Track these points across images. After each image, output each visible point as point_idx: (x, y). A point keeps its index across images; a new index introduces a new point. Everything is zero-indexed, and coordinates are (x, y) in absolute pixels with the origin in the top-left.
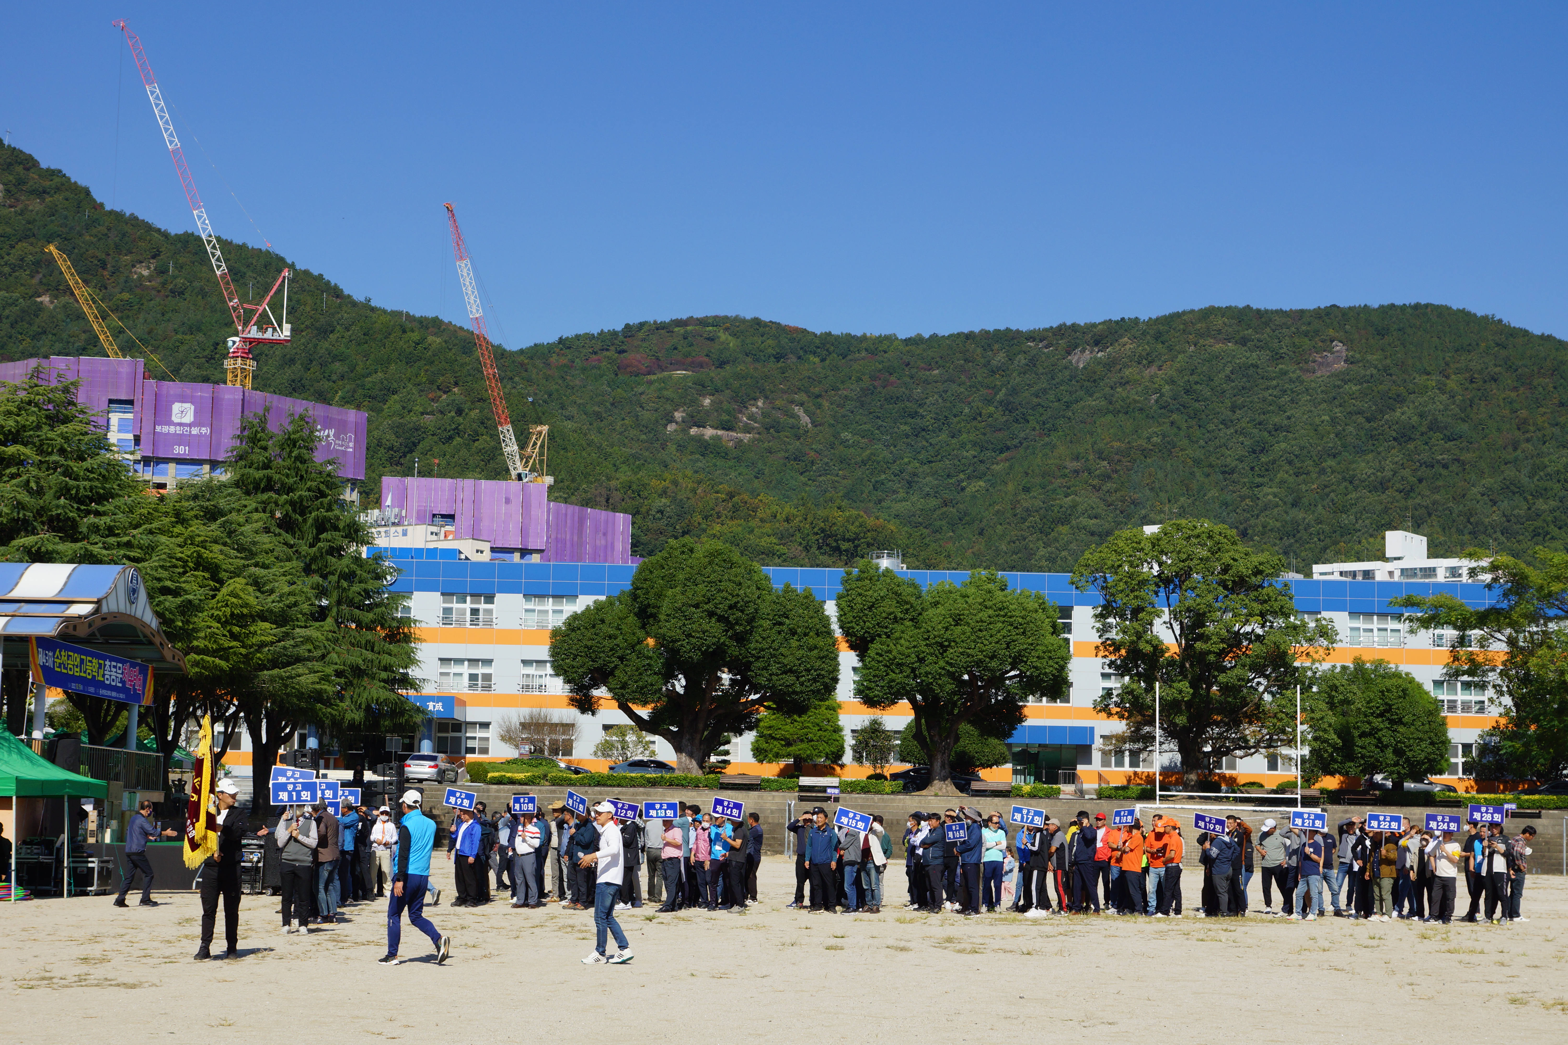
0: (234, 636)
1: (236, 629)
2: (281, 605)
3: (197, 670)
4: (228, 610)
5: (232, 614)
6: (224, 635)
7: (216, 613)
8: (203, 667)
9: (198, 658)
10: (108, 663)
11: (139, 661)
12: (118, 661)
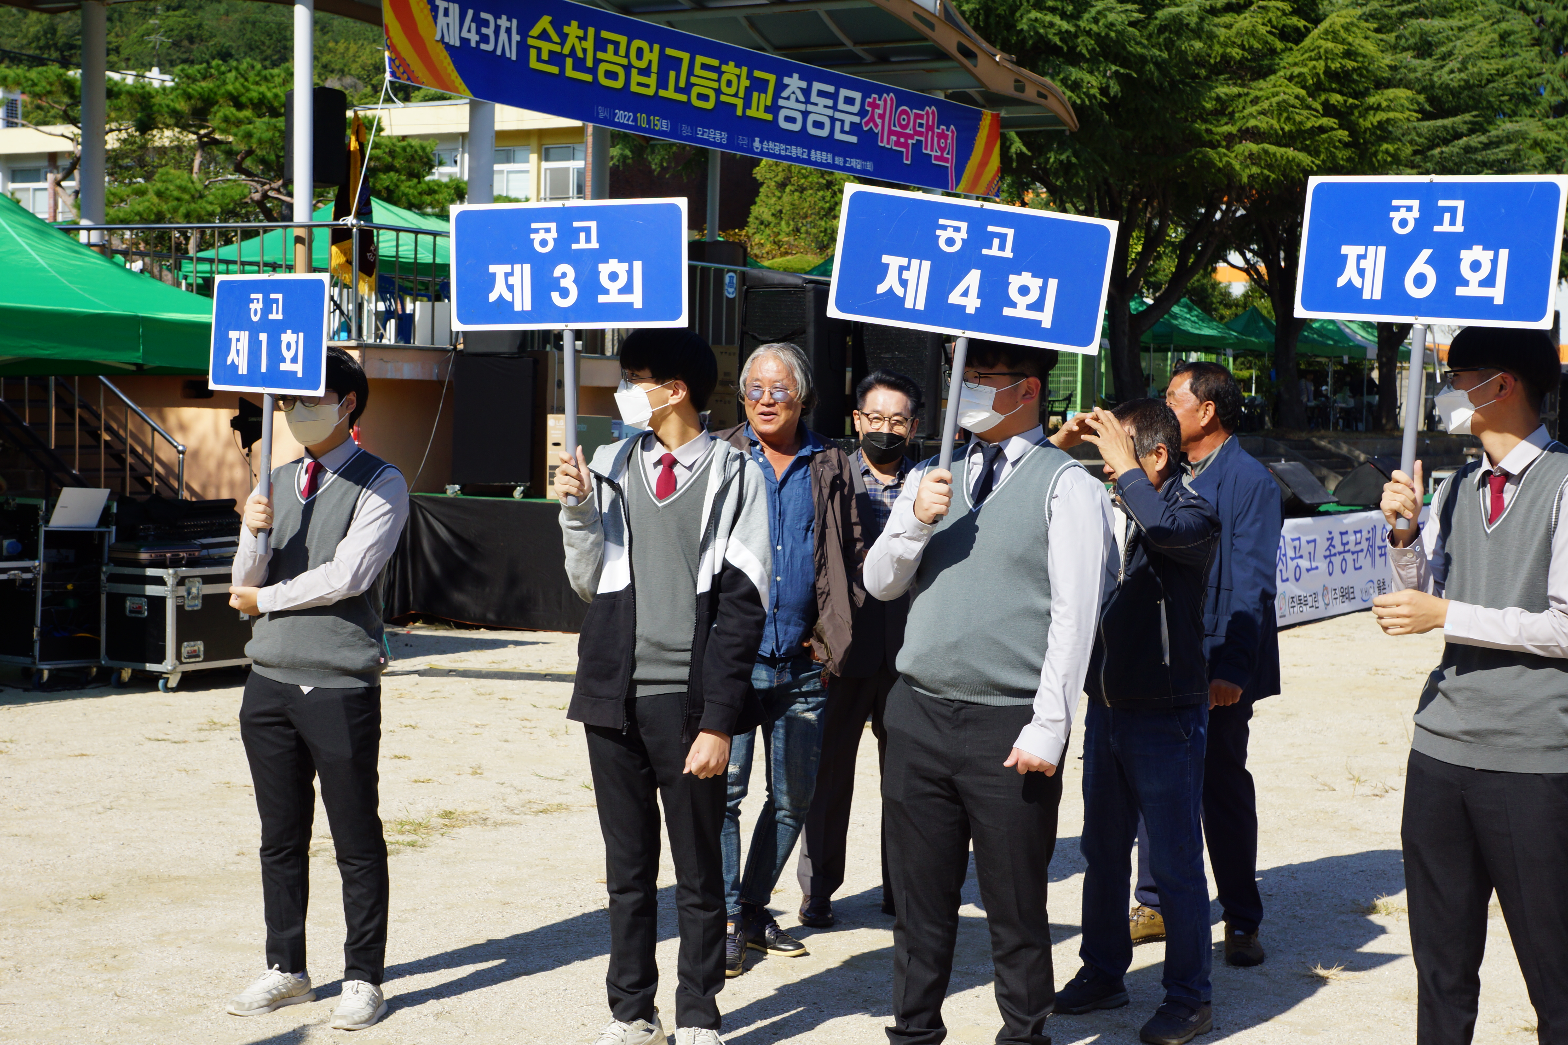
0: (1329, 110)
1: (1336, 98)
2: (1463, 75)
3: (1255, 170)
4: (1321, 65)
5: (1328, 71)
6: (1309, 108)
7: (1296, 70)
8: (1270, 167)
9: (1254, 147)
10: (794, 83)
11: (941, 96)
12: (840, 83)
